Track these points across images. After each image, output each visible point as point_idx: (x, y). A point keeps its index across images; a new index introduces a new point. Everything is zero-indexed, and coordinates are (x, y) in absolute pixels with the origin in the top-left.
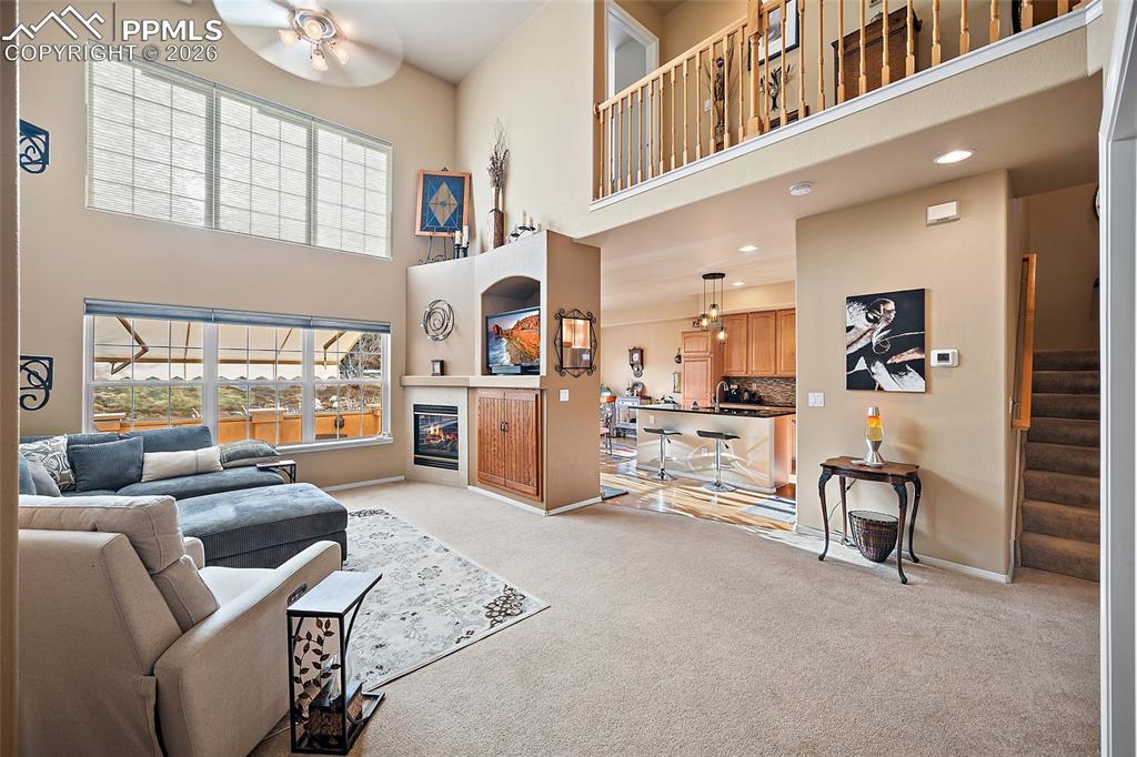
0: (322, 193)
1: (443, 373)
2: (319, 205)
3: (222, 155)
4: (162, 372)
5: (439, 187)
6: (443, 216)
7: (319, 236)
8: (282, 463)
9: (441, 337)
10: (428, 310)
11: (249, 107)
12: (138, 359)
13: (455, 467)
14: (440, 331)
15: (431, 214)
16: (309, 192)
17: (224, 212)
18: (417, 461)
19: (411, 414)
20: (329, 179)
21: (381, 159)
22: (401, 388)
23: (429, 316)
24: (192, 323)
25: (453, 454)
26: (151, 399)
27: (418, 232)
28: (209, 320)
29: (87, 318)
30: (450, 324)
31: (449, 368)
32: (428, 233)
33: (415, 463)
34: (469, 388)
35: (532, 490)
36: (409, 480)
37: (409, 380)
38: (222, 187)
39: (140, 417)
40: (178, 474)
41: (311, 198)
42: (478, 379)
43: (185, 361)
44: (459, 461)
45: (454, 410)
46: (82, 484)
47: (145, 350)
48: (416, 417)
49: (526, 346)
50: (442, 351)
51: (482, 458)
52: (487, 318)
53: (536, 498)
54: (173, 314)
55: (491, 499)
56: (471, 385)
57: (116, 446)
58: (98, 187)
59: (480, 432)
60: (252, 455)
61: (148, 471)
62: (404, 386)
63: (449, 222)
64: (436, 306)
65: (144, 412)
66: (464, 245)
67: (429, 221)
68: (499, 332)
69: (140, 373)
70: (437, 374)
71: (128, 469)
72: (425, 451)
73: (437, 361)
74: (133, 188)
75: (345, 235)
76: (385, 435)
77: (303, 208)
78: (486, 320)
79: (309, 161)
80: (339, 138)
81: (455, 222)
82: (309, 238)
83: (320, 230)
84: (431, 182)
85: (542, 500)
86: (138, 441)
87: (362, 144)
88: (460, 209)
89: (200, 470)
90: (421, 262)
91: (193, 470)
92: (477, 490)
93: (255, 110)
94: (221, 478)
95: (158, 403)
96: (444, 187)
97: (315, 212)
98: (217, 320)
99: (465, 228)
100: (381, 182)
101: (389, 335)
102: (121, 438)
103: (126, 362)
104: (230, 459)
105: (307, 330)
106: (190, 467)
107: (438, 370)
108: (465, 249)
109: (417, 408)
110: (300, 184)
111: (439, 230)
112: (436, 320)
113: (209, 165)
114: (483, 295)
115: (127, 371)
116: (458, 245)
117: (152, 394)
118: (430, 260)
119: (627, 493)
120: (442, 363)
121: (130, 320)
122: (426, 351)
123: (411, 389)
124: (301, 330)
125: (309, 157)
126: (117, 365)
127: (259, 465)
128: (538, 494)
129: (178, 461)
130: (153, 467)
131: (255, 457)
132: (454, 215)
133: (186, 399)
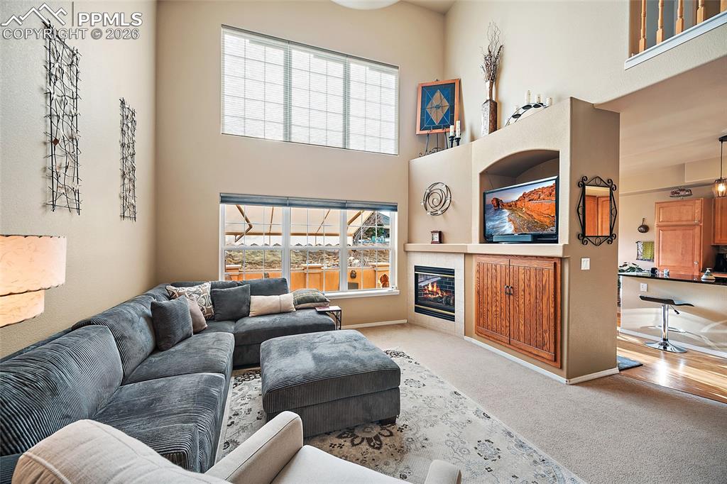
0: (352, 111)
1: (441, 241)
2: (351, 119)
3: (293, 90)
4: (260, 241)
5: (434, 94)
6: (437, 117)
7: (351, 142)
8: (331, 308)
9: (439, 212)
10: (428, 191)
11: (308, 54)
12: (248, 233)
13: (452, 318)
14: (439, 207)
15: (428, 116)
16: (345, 110)
17: (294, 130)
18: (417, 310)
19: (412, 273)
20: (357, 99)
21: (391, 79)
22: (405, 252)
23: (428, 196)
24: (275, 208)
25: (451, 308)
26: (253, 256)
27: (418, 132)
28: (285, 205)
29: (221, 205)
30: (448, 201)
31: (446, 237)
32: (426, 132)
33: (416, 311)
34: (466, 254)
35: (548, 355)
36: (410, 325)
37: (410, 247)
38: (293, 113)
39: (248, 266)
40: (269, 312)
41: (346, 114)
42: (475, 246)
43: (270, 234)
44: (456, 314)
45: (452, 272)
46: (218, 316)
47: (251, 227)
48: (416, 276)
49: (535, 215)
50: (440, 224)
51: (480, 315)
52: (484, 194)
53: (553, 364)
54: (266, 201)
55: (493, 353)
56: (469, 252)
57: (236, 291)
58: (227, 120)
59: (478, 293)
60: (312, 300)
61: (253, 310)
62: (407, 252)
63: (443, 121)
64: (434, 188)
65: (250, 263)
66: (457, 137)
67: (426, 123)
68: (499, 205)
69: (248, 241)
70: (436, 243)
71: (242, 307)
72: (423, 302)
73: (436, 232)
74: (245, 118)
75: (367, 139)
76: (393, 288)
77: (341, 122)
78: (484, 196)
79: (345, 88)
80: (364, 67)
81: (448, 119)
82: (345, 144)
83: (351, 137)
84: (427, 92)
85: (561, 368)
86: (247, 287)
87: (378, 70)
88: (452, 109)
89: (282, 310)
90: (421, 155)
91: (278, 310)
92: (474, 341)
93: (312, 55)
94: (295, 318)
95: (256, 258)
96: (438, 94)
97: (349, 124)
98: (291, 205)
99: (458, 123)
100: (391, 97)
101: (396, 213)
102: (239, 285)
103: (241, 235)
104: (299, 304)
105: (343, 210)
106: (276, 308)
107: (437, 239)
108: (458, 140)
109: (417, 268)
110: (338, 105)
111: (434, 128)
112: (436, 198)
113: (286, 99)
114: (482, 174)
115: (242, 241)
116: (452, 137)
117: (253, 253)
118: (428, 152)
119: (641, 365)
120: (440, 234)
121: (242, 207)
122: (425, 225)
123: (412, 254)
124: (339, 210)
125: (345, 84)
126: (238, 236)
127: (318, 310)
128: (555, 360)
129: (270, 303)
130: (256, 306)
131: (314, 302)
132: (446, 115)
133: (269, 256)
